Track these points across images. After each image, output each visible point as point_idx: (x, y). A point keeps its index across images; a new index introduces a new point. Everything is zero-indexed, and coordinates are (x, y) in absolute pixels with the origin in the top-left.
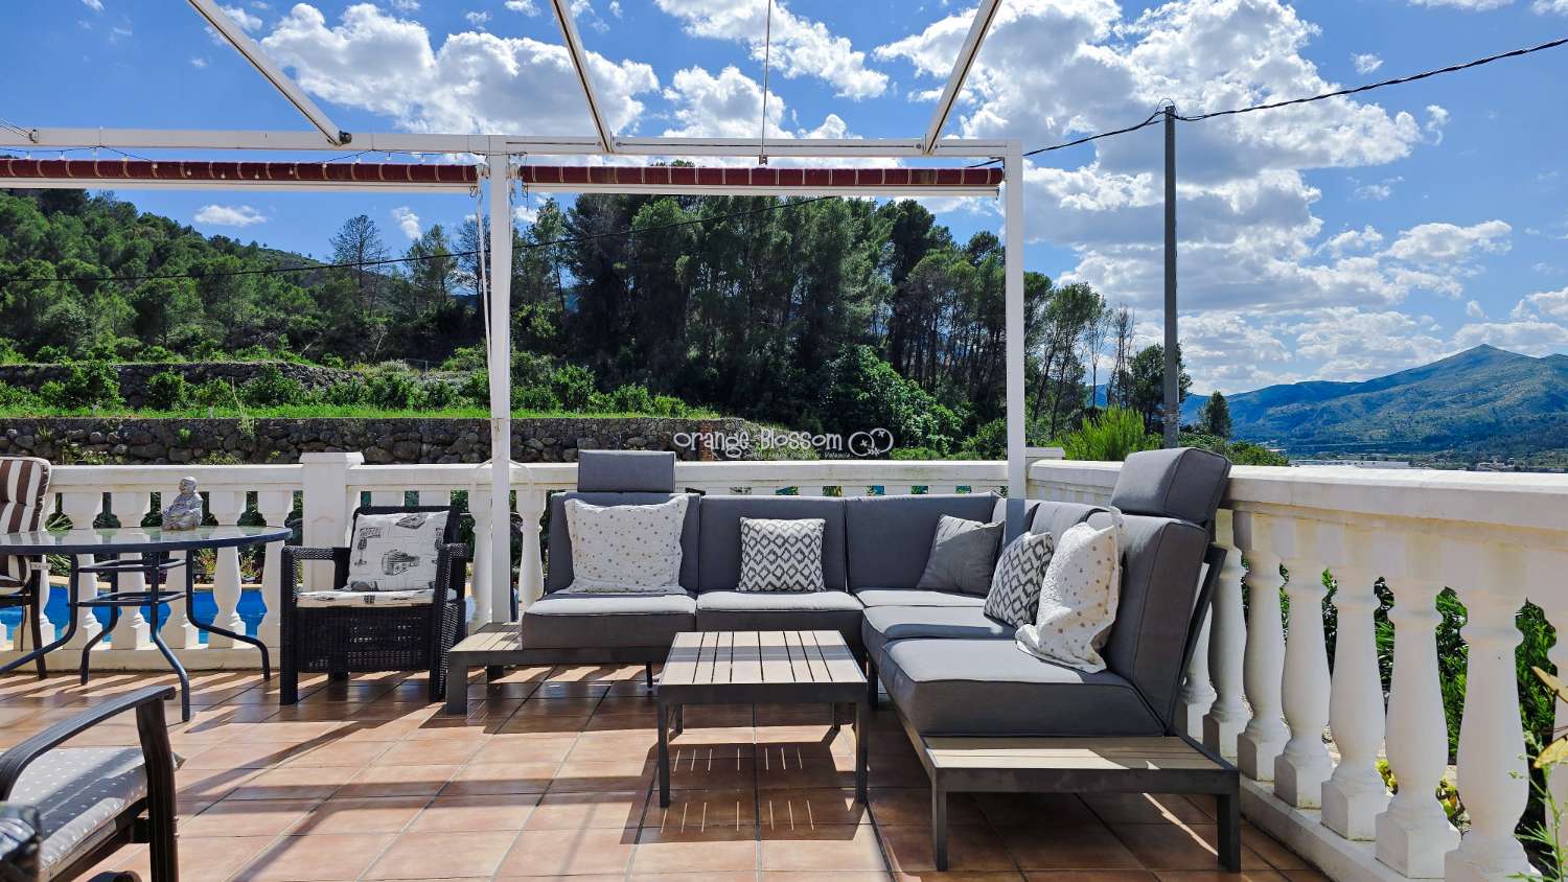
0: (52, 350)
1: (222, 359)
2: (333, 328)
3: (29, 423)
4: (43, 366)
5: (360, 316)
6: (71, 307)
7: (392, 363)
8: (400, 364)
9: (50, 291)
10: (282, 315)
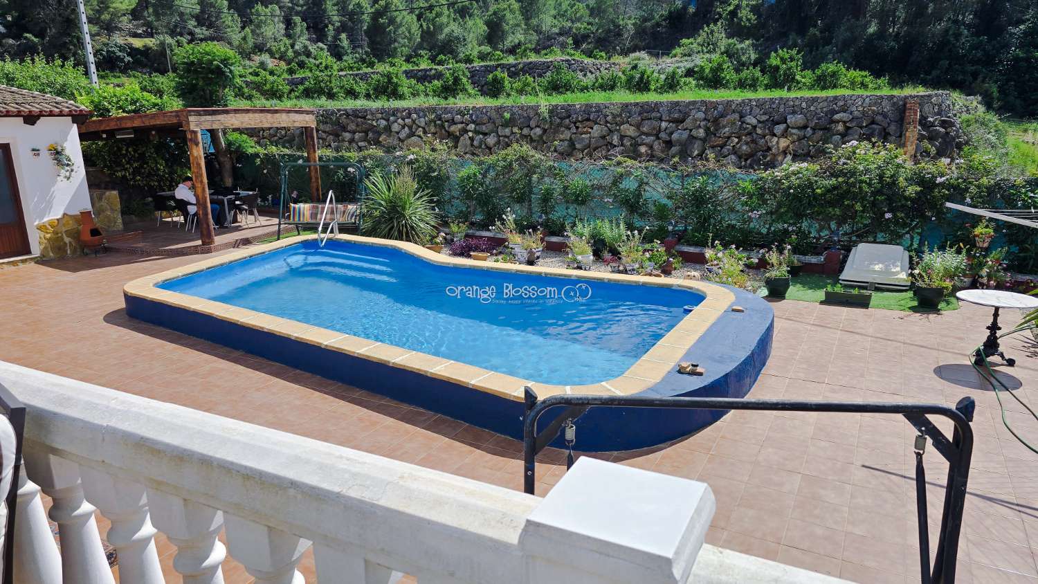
0: (444, 57)
1: (533, 58)
2: (600, 31)
5: (617, 20)
6: (454, 28)
7: (637, 54)
8: (643, 54)
9: (444, 20)
10: (569, 24)
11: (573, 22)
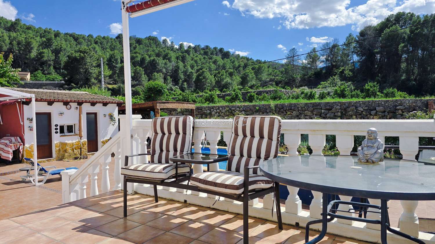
0: (226, 90)
1: (261, 89)
3: (224, 106)
4: (224, 94)
5: (293, 76)
6: (228, 80)
7: (303, 87)
8: (306, 88)
9: (224, 77)
10: (273, 77)
11: (275, 77)
